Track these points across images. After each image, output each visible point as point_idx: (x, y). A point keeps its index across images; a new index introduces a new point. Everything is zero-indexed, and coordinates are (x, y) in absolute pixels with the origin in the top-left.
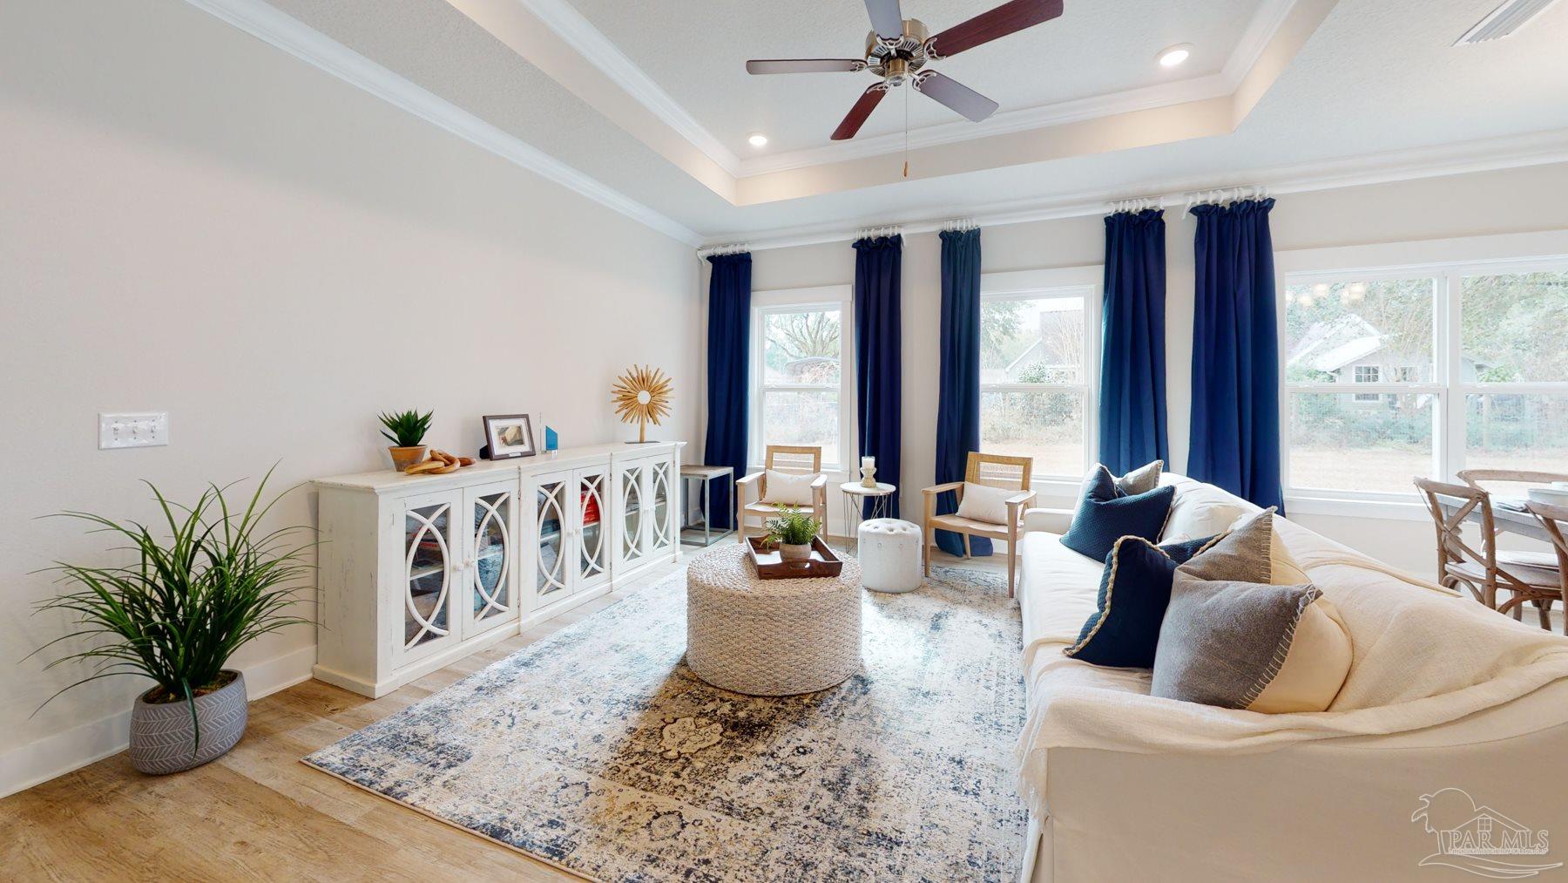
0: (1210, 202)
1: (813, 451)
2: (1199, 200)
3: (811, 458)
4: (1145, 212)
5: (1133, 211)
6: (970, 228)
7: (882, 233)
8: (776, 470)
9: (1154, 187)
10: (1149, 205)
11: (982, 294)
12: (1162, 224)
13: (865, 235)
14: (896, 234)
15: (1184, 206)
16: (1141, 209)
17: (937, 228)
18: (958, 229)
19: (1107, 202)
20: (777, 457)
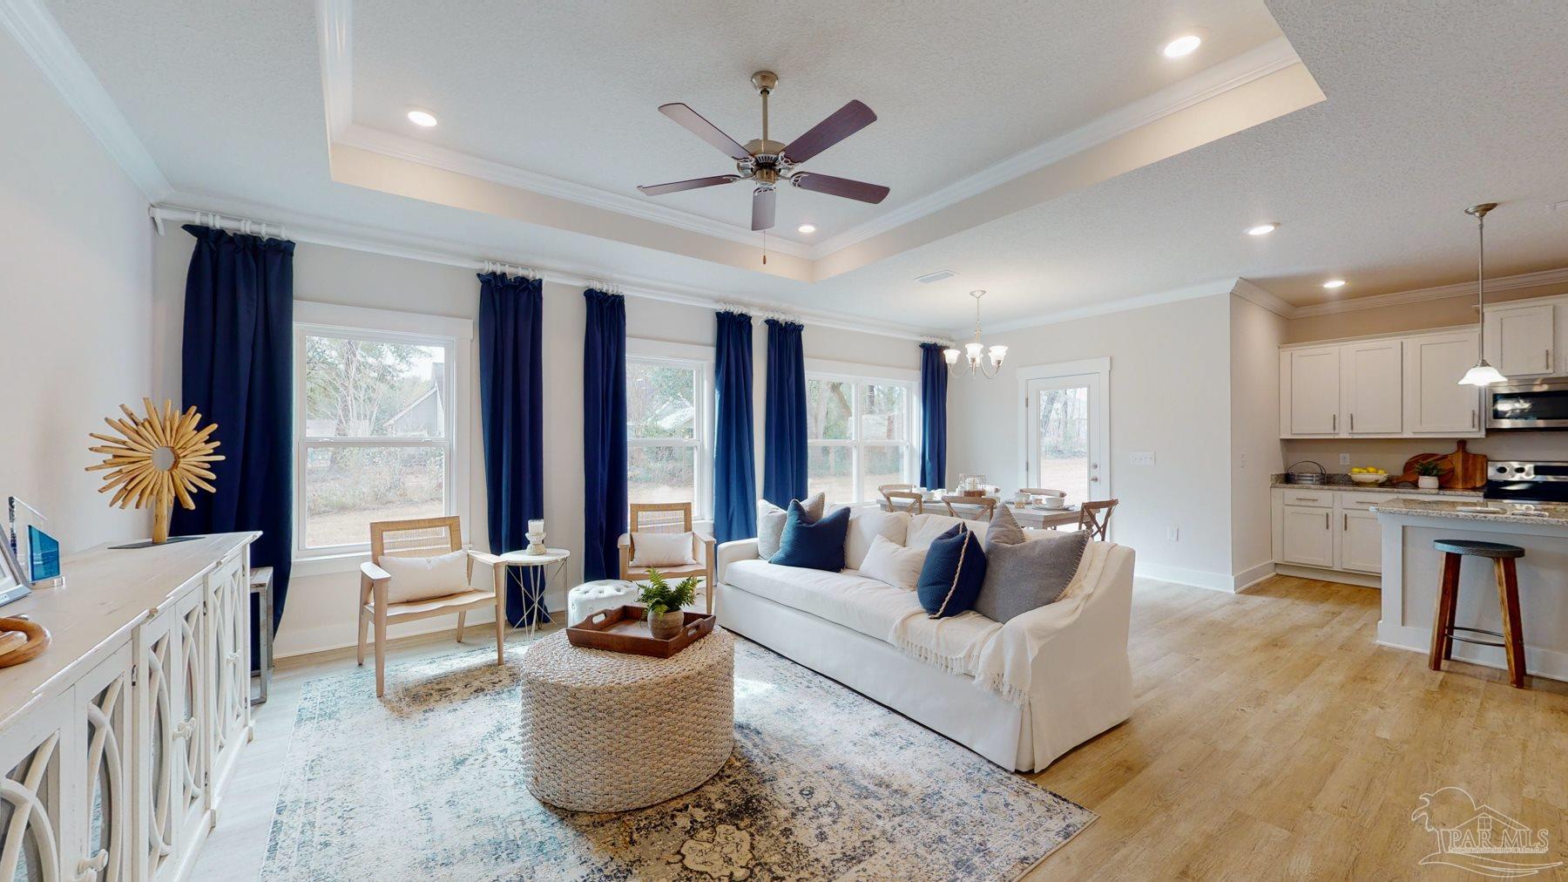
0: (776, 318)
1: (448, 522)
2: (770, 316)
3: (444, 532)
4: (742, 315)
5: (735, 313)
6: (615, 293)
7: (521, 272)
8: (390, 554)
9: (746, 299)
10: (745, 311)
11: (628, 356)
12: (750, 326)
13: (499, 269)
14: (538, 278)
15: (760, 317)
16: (739, 313)
17: (583, 284)
18: (604, 291)
19: (717, 301)
20: (388, 537)
